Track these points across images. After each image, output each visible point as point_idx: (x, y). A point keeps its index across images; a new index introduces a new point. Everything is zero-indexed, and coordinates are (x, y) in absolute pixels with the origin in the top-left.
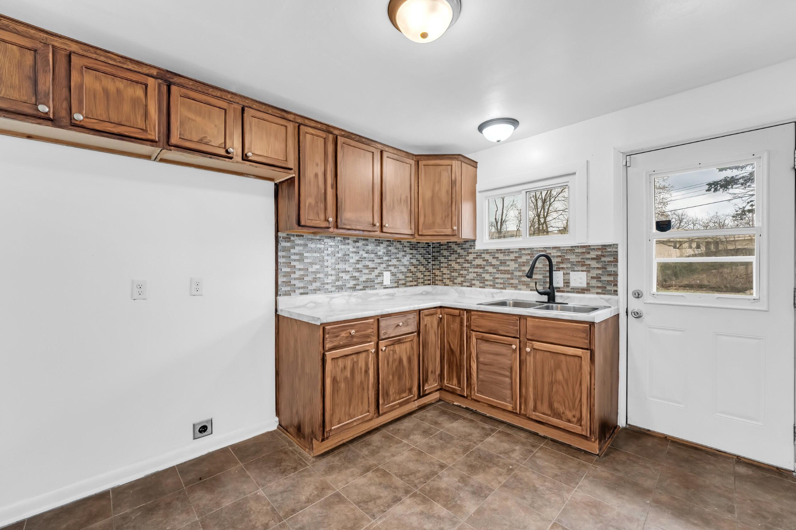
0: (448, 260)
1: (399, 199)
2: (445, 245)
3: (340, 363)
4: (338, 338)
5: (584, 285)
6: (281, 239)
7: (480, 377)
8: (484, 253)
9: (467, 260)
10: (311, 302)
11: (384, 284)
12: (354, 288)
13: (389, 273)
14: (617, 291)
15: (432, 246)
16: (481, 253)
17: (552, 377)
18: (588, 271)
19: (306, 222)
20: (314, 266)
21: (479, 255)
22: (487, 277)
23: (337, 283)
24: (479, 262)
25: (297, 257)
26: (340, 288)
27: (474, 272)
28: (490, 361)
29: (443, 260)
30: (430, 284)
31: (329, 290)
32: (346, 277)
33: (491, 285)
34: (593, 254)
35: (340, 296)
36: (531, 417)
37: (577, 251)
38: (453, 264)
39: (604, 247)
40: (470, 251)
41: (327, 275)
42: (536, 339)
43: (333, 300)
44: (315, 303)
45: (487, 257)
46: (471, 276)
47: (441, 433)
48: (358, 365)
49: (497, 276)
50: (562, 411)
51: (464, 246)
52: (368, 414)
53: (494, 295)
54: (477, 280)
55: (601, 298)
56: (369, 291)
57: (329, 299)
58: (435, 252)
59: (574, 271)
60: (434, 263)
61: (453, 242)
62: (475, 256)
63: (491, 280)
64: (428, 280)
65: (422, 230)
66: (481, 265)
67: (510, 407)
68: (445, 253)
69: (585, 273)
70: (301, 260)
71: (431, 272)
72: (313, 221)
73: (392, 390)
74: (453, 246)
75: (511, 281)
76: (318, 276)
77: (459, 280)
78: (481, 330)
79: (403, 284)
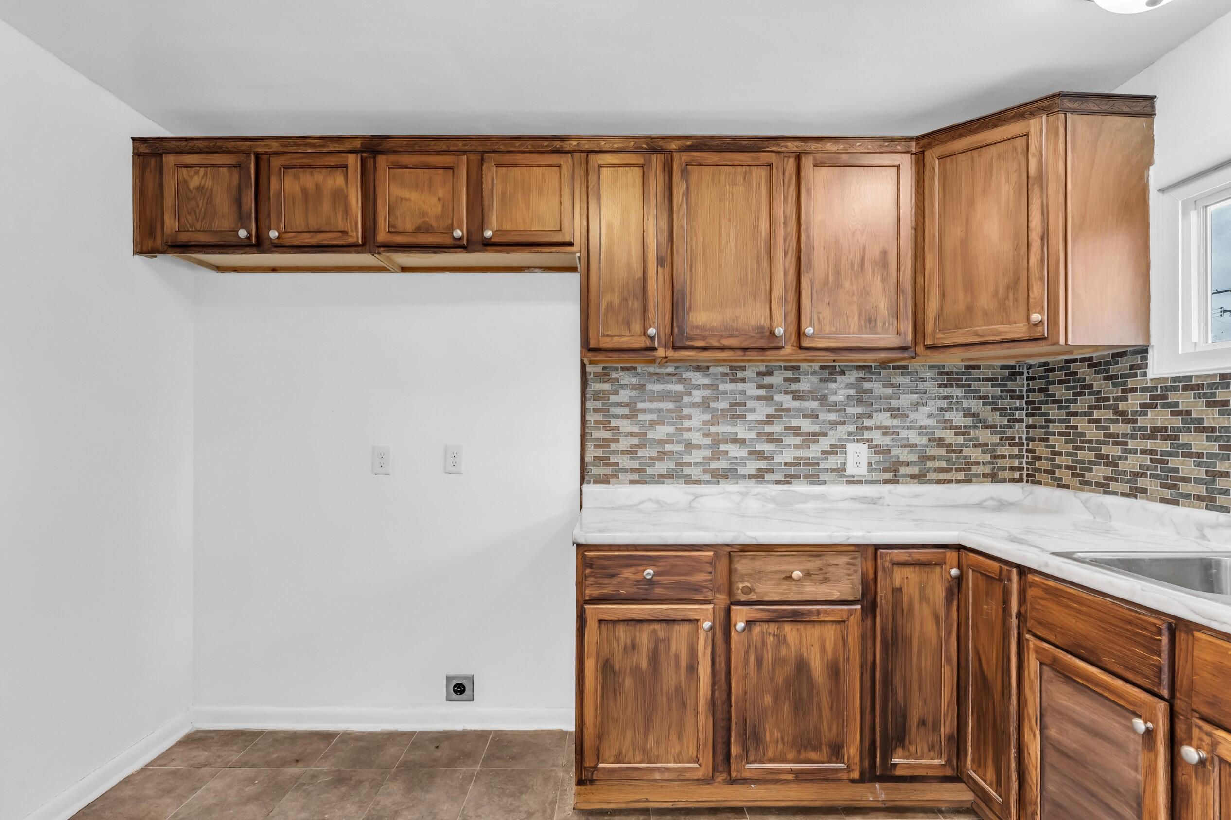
0: (1067, 414)
1: (857, 259)
2: (1061, 369)
3: (622, 634)
4: (615, 581)
6: (592, 376)
7: (1050, 787)
8: (1175, 388)
9: (1123, 413)
10: (650, 500)
11: (848, 472)
12: (759, 477)
13: (863, 447)
15: (1026, 375)
16: (1166, 389)
19: (599, 341)
20: (659, 428)
21: (1158, 396)
22: (1186, 467)
23: (714, 465)
24: (1159, 417)
25: (622, 411)
26: (722, 476)
27: (1143, 452)
28: (1076, 746)
29: (1054, 412)
30: (1021, 481)
31: (694, 478)
32: (737, 451)
33: (1199, 498)
35: (719, 493)
38: (1082, 424)
41: (690, 447)
43: (701, 500)
44: (658, 502)
45: (1185, 400)
46: (1132, 464)
48: (669, 649)
49: (1222, 465)
51: (1113, 370)
52: (696, 765)
53: (1207, 532)
54: (1153, 476)
56: (800, 488)
57: (691, 498)
58: (1034, 391)
60: (1031, 421)
61: (1083, 360)
62: (1146, 397)
63: (1198, 481)
64: (1012, 469)
65: (934, 333)
66: (1166, 428)
68: (1061, 392)
70: (632, 416)
71: (1025, 448)
72: (616, 339)
73: (772, 733)
74: (1082, 370)
76: (668, 447)
77: (1099, 472)
78: (1052, 638)
79: (913, 476)
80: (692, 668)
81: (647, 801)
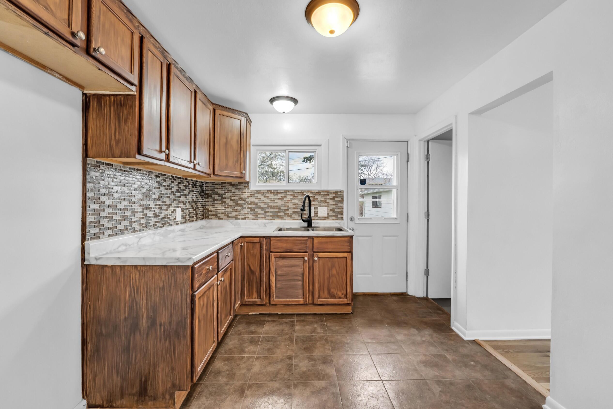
0: (222, 198)
2: (220, 185)
3: (202, 302)
4: (202, 276)
5: (326, 215)
6: (90, 166)
7: (278, 286)
8: (256, 193)
9: (241, 198)
11: (176, 220)
12: (156, 225)
13: (180, 209)
14: (342, 218)
15: (205, 185)
16: (254, 193)
17: (330, 273)
18: (328, 206)
20: (122, 202)
21: (252, 195)
22: (259, 211)
23: (142, 221)
24: (252, 199)
25: (106, 191)
26: (145, 227)
27: (248, 208)
28: (286, 272)
29: (216, 197)
30: (203, 219)
31: (136, 229)
32: (149, 213)
33: (262, 218)
34: (331, 196)
35: (146, 235)
36: (317, 303)
37: (322, 194)
38: (228, 201)
39: (337, 192)
40: (244, 191)
41: (134, 212)
42: (320, 251)
44: (126, 245)
45: (259, 196)
46: (245, 211)
47: (263, 337)
49: (267, 210)
50: (335, 293)
51: (239, 187)
52: (214, 344)
53: (266, 225)
54: (251, 214)
55: (336, 222)
57: (137, 239)
58: (208, 190)
59: (320, 206)
60: (207, 200)
61: (228, 183)
62: (249, 195)
63: (262, 214)
64: (203, 215)
65: (218, 171)
66: (254, 202)
67: (302, 301)
68: (220, 192)
69: (327, 207)
71: (204, 208)
74: (228, 186)
75: (279, 214)
76: (126, 213)
77: (234, 214)
78: (279, 251)
79: (188, 220)
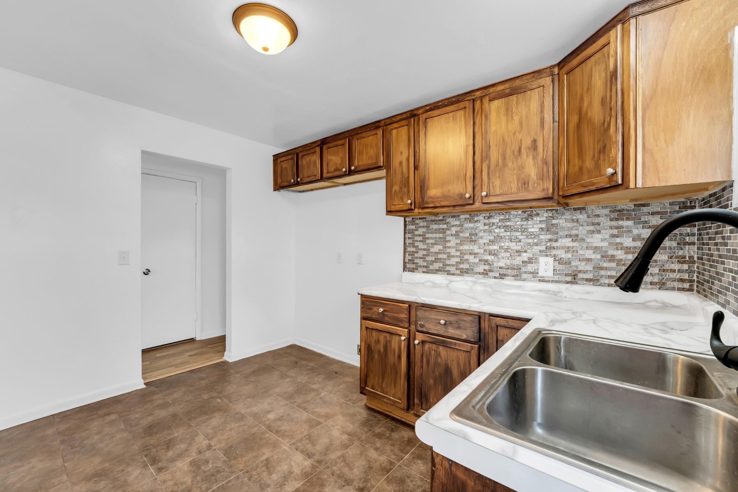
0: (709, 239)
2: (708, 202)
3: (374, 335)
4: (371, 311)
9: (724, 238)
10: (429, 281)
11: (540, 275)
12: (485, 273)
13: (550, 260)
19: (391, 208)
20: (435, 246)
23: (461, 266)
25: (420, 238)
26: (465, 272)
27: (729, 270)
29: (705, 237)
31: (452, 272)
32: (473, 259)
35: (462, 281)
38: (712, 247)
41: (450, 256)
43: (453, 283)
44: (433, 283)
46: (725, 280)
48: (391, 346)
51: (722, 202)
52: (400, 402)
54: (732, 291)
56: (508, 281)
57: (448, 282)
61: (714, 195)
64: (682, 280)
70: (424, 241)
72: (397, 206)
74: (714, 203)
76: (440, 256)
77: (716, 286)
79: (588, 280)
80: (400, 357)
81: (391, 412)
